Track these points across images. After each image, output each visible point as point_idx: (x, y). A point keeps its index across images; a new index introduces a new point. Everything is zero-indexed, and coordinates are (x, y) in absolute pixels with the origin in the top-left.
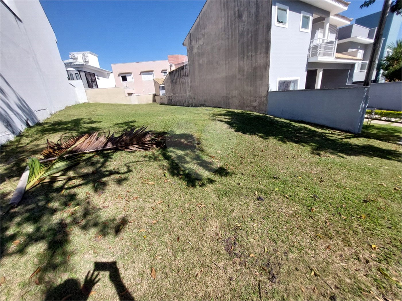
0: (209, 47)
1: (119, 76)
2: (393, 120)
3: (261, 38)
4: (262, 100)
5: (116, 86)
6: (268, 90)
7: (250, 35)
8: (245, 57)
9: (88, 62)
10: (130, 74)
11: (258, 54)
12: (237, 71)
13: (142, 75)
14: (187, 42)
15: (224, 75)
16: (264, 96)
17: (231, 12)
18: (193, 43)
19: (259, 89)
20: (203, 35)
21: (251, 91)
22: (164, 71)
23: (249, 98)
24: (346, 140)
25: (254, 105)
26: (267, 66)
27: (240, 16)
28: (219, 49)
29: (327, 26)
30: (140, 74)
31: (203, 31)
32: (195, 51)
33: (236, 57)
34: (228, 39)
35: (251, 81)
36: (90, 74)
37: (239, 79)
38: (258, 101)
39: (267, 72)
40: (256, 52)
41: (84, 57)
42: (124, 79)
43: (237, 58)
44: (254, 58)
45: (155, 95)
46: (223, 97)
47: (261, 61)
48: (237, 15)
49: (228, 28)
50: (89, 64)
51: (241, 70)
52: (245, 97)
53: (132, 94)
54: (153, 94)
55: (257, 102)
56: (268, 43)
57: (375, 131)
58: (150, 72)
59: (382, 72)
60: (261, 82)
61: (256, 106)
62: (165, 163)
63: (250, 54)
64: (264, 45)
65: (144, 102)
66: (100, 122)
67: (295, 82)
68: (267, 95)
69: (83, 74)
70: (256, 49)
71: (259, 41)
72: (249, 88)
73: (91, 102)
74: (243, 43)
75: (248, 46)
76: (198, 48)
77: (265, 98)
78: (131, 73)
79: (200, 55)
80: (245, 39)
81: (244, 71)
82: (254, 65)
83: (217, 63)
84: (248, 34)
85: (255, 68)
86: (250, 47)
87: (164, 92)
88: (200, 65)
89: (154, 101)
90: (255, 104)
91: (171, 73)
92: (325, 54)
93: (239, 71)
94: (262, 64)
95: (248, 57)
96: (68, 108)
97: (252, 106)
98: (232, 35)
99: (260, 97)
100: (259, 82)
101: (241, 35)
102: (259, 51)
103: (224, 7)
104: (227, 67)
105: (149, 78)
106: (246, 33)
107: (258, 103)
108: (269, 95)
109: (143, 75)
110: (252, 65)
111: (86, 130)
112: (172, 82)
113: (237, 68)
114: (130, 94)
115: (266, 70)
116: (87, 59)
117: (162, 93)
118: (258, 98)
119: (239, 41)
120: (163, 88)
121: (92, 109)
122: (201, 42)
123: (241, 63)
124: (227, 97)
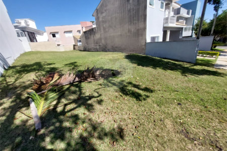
0: (110, 17)
1: (50, 34)
2: (205, 55)
3: (141, 13)
5: (48, 40)
6: (146, 42)
7: (135, 11)
9: (29, 25)
12: (127, 31)
14: (95, 14)
15: (120, 33)
18: (99, 15)
19: (141, 41)
20: (105, 11)
22: (79, 31)
24: (192, 67)
26: (145, 28)
28: (116, 19)
29: (171, 8)
30: (64, 33)
31: (105, 8)
32: (101, 19)
34: (121, 13)
36: (31, 33)
37: (129, 36)
39: (145, 32)
40: (138, 20)
41: (26, 22)
42: (54, 36)
43: (127, 24)
44: (137, 24)
45: (74, 46)
47: (141, 26)
49: (121, 7)
50: (30, 27)
51: (129, 31)
53: (60, 45)
56: (145, 16)
57: (200, 62)
58: (70, 32)
59: (194, 31)
60: (142, 37)
62: (115, 88)
63: (135, 22)
64: (143, 17)
65: (68, 50)
66: (54, 64)
67: (158, 37)
68: (146, 44)
69: (26, 33)
71: (140, 15)
73: (33, 51)
74: (130, 16)
75: (133, 17)
76: (103, 18)
77: (144, 46)
78: (58, 32)
79: (104, 22)
80: (132, 13)
81: (131, 31)
82: (137, 28)
83: (115, 27)
84: (133, 11)
85: (138, 30)
86: (135, 18)
87: (81, 43)
88: (104, 27)
89: (74, 49)
91: (85, 32)
92: (171, 23)
94: (142, 28)
95: (133, 23)
96: (22, 55)
98: (124, 11)
99: (142, 46)
100: (140, 38)
101: (129, 11)
102: (140, 21)
104: (121, 29)
105: (70, 35)
109: (66, 33)
111: (49, 69)
112: (86, 37)
113: (127, 29)
114: (58, 45)
116: (28, 24)
117: (79, 44)
119: (128, 15)
120: (80, 41)
121: (39, 55)
122: (104, 15)
123: (130, 27)
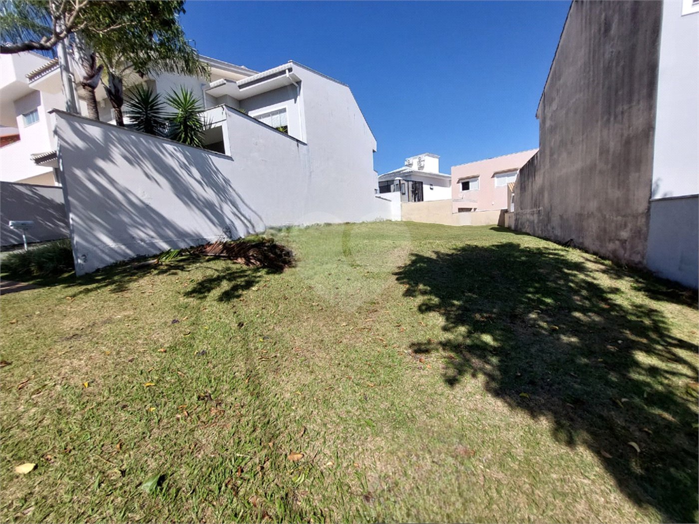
0: (564, 112)
1: (458, 182)
3: (640, 62)
4: (639, 224)
6: (650, 197)
7: (622, 63)
8: (612, 119)
9: (422, 167)
10: (475, 178)
11: (634, 103)
12: (598, 153)
13: (495, 178)
14: (540, 112)
15: (578, 165)
16: (643, 213)
17: (594, 28)
18: (546, 111)
19: (634, 195)
20: (558, 92)
21: (618, 199)
23: (615, 219)
25: (622, 238)
26: (649, 130)
27: (607, 29)
30: (493, 177)
31: (558, 85)
32: (548, 123)
33: (597, 121)
34: (588, 86)
35: (619, 175)
36: (415, 183)
37: (601, 172)
38: (630, 226)
39: (650, 146)
40: (630, 101)
41: (421, 161)
42: (466, 186)
43: (599, 123)
44: (626, 115)
45: (503, 212)
46: (576, 214)
47: (639, 122)
48: (603, 29)
49: (589, 63)
50: (424, 170)
51: (604, 151)
52: (607, 217)
53: (471, 209)
54: (502, 210)
55: (628, 229)
58: (511, 172)
60: (637, 174)
61: (626, 241)
63: (620, 109)
64: (645, 78)
68: (649, 209)
69: (410, 184)
70: (631, 94)
71: (636, 73)
72: (615, 194)
74: (609, 88)
75: (617, 92)
76: (551, 118)
77: (644, 220)
78: (478, 176)
79: (553, 129)
80: (614, 76)
81: (608, 151)
82: (626, 134)
83: (572, 141)
84: (618, 64)
85: (628, 142)
86: (620, 93)
89: (502, 221)
90: (624, 234)
91: (522, 171)
93: (601, 154)
94: (640, 129)
95: (616, 117)
97: (618, 240)
98: (594, 76)
99: (635, 217)
100: (633, 176)
101: (608, 70)
102: (636, 98)
103: (586, 23)
104: (585, 147)
106: (614, 64)
107: (631, 230)
108: (651, 210)
109: (498, 177)
110: (622, 135)
112: (521, 187)
113: (598, 146)
115: (648, 142)
116: (423, 164)
118: (630, 218)
119: (603, 86)
122: (554, 106)
123: (605, 133)
124: (580, 215)
